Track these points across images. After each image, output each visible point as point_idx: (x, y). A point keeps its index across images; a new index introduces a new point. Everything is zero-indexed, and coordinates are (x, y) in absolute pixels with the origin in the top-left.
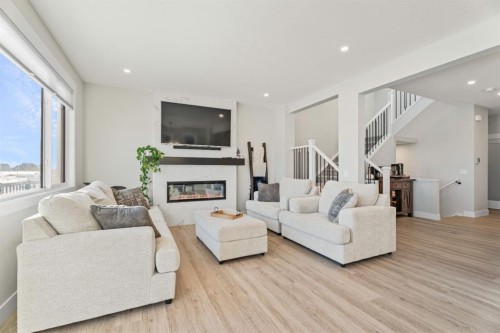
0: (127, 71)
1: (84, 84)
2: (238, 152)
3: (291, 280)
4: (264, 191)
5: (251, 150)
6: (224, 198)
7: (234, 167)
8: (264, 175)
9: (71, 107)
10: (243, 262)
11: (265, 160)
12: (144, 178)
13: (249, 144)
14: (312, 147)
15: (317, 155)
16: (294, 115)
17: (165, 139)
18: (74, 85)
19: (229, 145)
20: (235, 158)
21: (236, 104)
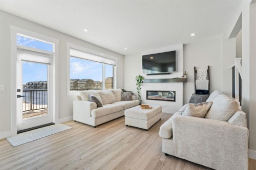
1: (124, 56)
2: (185, 74)
5: (196, 72)
6: (174, 101)
7: (182, 84)
8: (207, 89)
9: (115, 65)
11: (209, 78)
12: (138, 88)
13: (195, 67)
18: (116, 58)
20: (180, 78)
21: (182, 46)
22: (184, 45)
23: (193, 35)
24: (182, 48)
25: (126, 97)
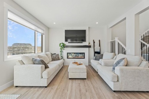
0: (55, 23)
1: (49, 28)
2: (89, 43)
3: (86, 91)
4: (97, 57)
5: (94, 42)
6: (84, 58)
7: (88, 48)
8: (99, 51)
9: (44, 34)
10: (77, 80)
11: (100, 46)
12: (61, 51)
13: (94, 40)
14: (117, 40)
15: (118, 43)
16: (111, 29)
17: (66, 40)
18: (44, 29)
19: (85, 41)
20: (88, 46)
21: (88, 28)
22: (89, 28)
23: (97, 23)
24: (88, 29)
25: (56, 58)
